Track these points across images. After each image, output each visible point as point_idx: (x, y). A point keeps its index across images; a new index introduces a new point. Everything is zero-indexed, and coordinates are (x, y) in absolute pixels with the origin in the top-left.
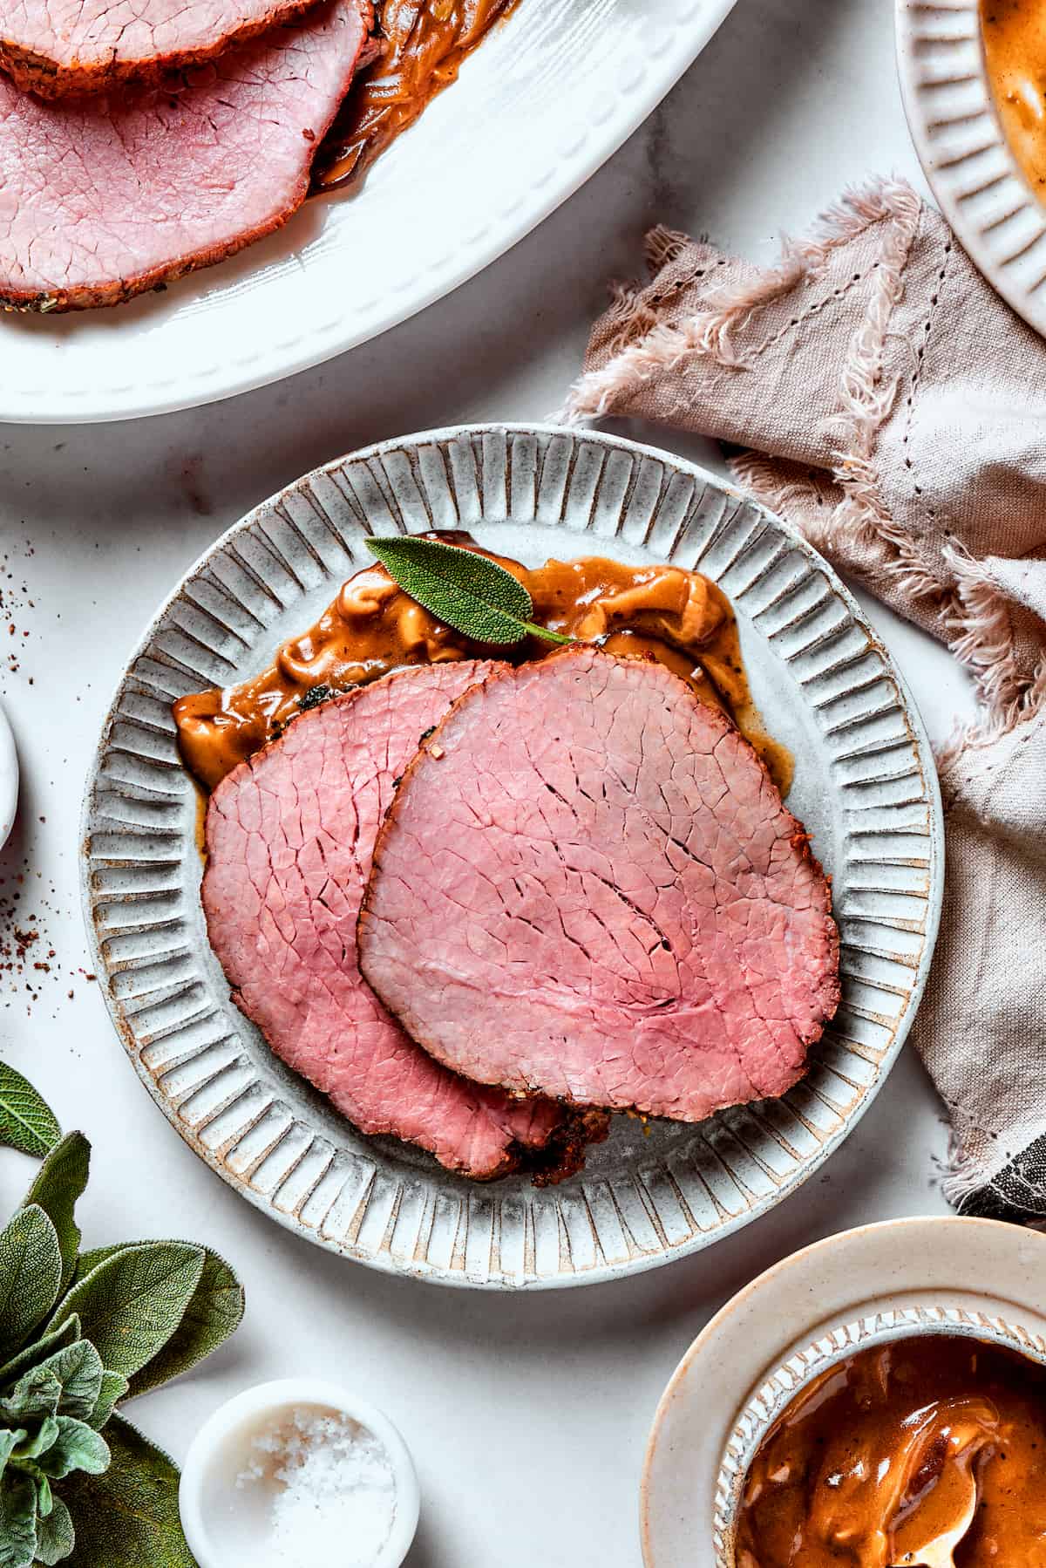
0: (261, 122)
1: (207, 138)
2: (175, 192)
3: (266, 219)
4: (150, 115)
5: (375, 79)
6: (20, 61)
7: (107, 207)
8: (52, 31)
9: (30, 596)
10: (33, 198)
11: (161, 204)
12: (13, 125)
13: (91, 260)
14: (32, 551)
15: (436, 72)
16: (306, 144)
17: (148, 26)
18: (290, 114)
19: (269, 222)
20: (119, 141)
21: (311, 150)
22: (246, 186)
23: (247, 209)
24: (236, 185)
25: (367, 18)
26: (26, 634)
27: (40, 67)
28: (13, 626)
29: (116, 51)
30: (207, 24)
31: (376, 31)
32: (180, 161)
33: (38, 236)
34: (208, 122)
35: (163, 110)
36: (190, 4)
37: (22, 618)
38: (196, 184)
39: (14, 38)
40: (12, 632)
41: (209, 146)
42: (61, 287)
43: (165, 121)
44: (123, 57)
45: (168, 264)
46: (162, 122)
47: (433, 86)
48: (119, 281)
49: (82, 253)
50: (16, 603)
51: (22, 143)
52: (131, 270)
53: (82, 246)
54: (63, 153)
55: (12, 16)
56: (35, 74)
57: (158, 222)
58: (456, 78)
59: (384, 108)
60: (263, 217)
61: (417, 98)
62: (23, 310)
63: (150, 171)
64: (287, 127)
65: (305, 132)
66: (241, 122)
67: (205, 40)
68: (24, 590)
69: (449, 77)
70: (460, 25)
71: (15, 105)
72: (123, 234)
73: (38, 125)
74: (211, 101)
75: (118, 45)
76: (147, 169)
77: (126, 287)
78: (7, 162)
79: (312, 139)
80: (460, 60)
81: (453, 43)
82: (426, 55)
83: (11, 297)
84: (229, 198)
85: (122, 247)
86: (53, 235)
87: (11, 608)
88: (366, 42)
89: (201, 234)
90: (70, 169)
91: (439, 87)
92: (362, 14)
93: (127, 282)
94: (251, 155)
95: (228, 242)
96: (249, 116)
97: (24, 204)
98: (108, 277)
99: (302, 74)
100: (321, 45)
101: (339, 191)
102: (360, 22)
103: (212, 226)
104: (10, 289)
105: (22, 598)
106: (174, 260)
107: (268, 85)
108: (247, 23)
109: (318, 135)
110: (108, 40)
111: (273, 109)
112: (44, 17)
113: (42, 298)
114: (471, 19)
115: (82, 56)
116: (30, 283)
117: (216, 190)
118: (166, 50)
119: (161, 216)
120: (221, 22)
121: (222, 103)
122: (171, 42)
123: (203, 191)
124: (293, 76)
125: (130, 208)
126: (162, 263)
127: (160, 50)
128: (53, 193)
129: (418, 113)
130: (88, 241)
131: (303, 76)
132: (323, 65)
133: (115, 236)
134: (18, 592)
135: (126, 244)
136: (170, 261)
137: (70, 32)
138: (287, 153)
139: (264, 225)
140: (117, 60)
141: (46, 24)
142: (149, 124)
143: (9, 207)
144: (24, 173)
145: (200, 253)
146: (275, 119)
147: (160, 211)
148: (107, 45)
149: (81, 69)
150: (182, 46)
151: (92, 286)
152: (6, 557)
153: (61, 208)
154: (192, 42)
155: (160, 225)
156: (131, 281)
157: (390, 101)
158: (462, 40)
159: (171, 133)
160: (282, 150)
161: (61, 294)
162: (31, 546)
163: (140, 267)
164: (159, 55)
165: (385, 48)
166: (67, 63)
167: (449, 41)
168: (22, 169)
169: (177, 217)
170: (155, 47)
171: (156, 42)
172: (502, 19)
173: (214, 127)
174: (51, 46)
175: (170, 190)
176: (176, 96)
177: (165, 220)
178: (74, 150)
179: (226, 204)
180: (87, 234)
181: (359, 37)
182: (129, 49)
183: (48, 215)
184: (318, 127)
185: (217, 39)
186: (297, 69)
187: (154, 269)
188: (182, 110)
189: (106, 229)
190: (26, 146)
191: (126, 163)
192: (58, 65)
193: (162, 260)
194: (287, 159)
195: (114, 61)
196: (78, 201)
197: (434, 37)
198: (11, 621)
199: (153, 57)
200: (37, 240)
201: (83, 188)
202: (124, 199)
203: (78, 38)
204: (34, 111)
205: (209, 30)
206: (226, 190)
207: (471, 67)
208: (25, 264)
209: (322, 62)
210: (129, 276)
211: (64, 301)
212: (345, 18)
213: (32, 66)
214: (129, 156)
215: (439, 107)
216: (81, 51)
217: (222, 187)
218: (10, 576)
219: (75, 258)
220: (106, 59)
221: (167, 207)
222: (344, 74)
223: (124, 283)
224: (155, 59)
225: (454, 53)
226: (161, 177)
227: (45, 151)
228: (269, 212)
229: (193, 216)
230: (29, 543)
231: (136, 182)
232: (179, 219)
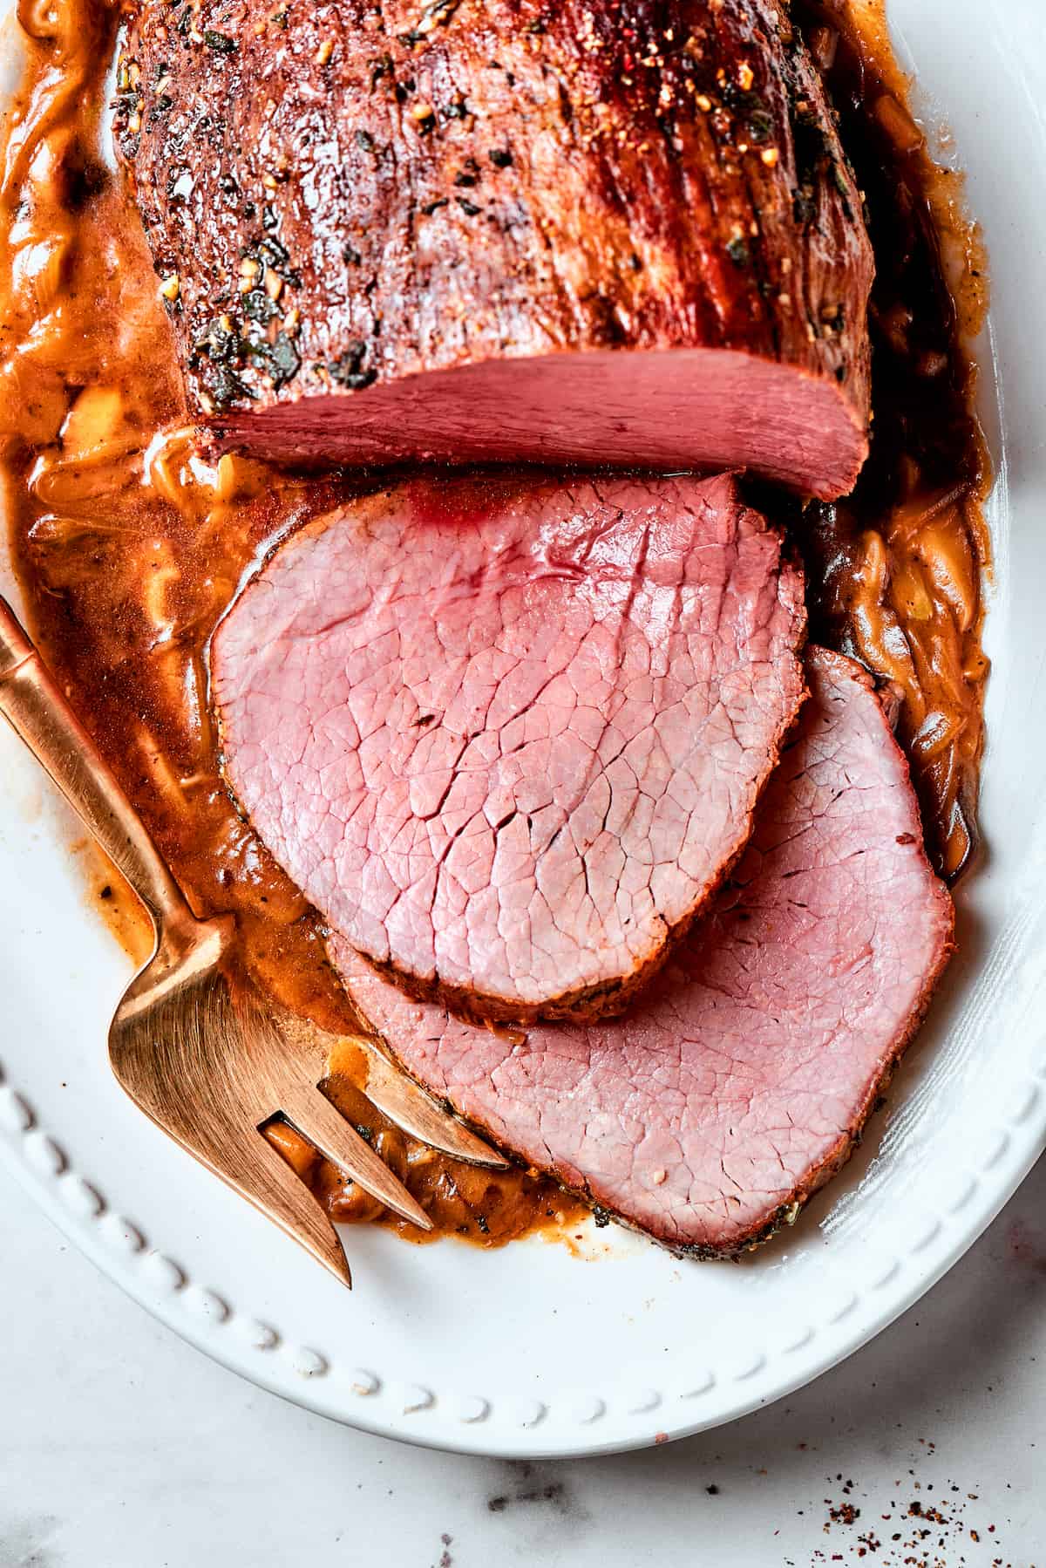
0: (843, 863)
1: (805, 921)
2: (818, 1002)
3: (934, 955)
4: (731, 946)
5: (914, 732)
6: (577, 1003)
7: (765, 1070)
8: (586, 948)
9: (966, 1488)
10: (684, 1119)
11: (816, 1024)
12: (601, 1064)
13: (796, 1135)
14: (932, 1445)
15: (967, 674)
16: (908, 851)
17: (669, 865)
18: (864, 832)
19: (939, 957)
20: (722, 995)
21: (919, 853)
22: (883, 939)
23: (903, 961)
24: (873, 945)
25: (862, 678)
26: (992, 1529)
27: (600, 992)
28: (973, 1533)
29: (662, 916)
30: (723, 813)
31: (879, 684)
32: (797, 967)
33: (722, 1153)
34: (792, 906)
35: (738, 931)
36: (689, 810)
37: (974, 1517)
38: (834, 975)
39: (557, 987)
40: (977, 1539)
41: (812, 929)
42: (792, 1187)
43: (751, 940)
44: (676, 917)
45: (875, 1078)
46: (749, 943)
47: (974, 688)
48: (845, 1134)
49: (780, 1135)
50: (958, 1509)
51: (627, 1074)
52: (844, 1113)
53: (774, 1128)
54: (677, 1054)
55: (535, 966)
56: (597, 1004)
57: (827, 1044)
58: (989, 664)
59: (947, 750)
60: (928, 954)
61: (969, 714)
62: (770, 1237)
63: (777, 1001)
64: (874, 848)
65: (900, 840)
66: (824, 879)
67: (735, 833)
68: (955, 1489)
69: (982, 668)
70: (951, 608)
71: (586, 1043)
72: (805, 1083)
73: (627, 1044)
74: (779, 883)
75: (660, 908)
76: (773, 1000)
77: (854, 1133)
78: (627, 1105)
79: (913, 841)
80: (976, 641)
81: (957, 631)
82: (945, 665)
83: (749, 1236)
84: (878, 965)
85: (814, 1098)
86: (734, 1141)
87: (957, 1517)
88: (881, 703)
89: (880, 1021)
90: (696, 1065)
91: (982, 687)
92: (854, 678)
93: (851, 1129)
94: (862, 905)
95: (915, 1008)
96: (826, 867)
97: (680, 1133)
98: (830, 1139)
99: (845, 784)
100: (838, 739)
101: (973, 867)
102: (859, 687)
103: (884, 1005)
104: (744, 1230)
105: (960, 1498)
106: (877, 1069)
107: (819, 822)
108: (760, 781)
109: (916, 831)
110: (645, 913)
111: (843, 841)
112: (566, 942)
113: (783, 1211)
114: (955, 592)
115: (636, 950)
116: (757, 1207)
117: (857, 967)
118: (709, 876)
119: (826, 1036)
120: (735, 803)
121: (789, 875)
122: (706, 862)
123: (847, 977)
124: (836, 793)
125: (789, 1053)
126: (869, 1082)
127: (704, 878)
128: (700, 1099)
129: (982, 726)
130: (776, 1119)
131: (848, 786)
132: (861, 760)
133: (797, 1092)
134: (951, 1497)
135: (816, 1091)
136: (875, 1072)
137: (603, 936)
138: (897, 874)
139: (936, 963)
140: (672, 924)
141: (573, 947)
142: (738, 955)
143: (669, 1147)
144: (654, 1102)
145: (898, 1041)
146: (856, 850)
147: (820, 1032)
148: (649, 918)
149: (647, 962)
150: (720, 858)
151: (822, 1161)
152: (911, 1472)
153: (721, 1107)
154: (724, 845)
155: (832, 1045)
156: (854, 1124)
157: (947, 741)
158: (965, 620)
159: (765, 946)
160: (889, 873)
161: (796, 1193)
162: (927, 1442)
163: (851, 1104)
164: (707, 885)
165: (899, 691)
166: (628, 968)
167: (952, 633)
168: (649, 1099)
169: (841, 1023)
170: (696, 880)
171: (693, 873)
172: (984, 570)
173: (802, 906)
174: (598, 966)
175: (812, 1004)
176: (739, 906)
177: (834, 1035)
178: (685, 1040)
179: (879, 972)
180: (766, 1111)
181: (871, 703)
182: (675, 902)
183: (714, 1124)
184: (909, 824)
185: (746, 822)
186: (835, 783)
187: (865, 1094)
188: (756, 914)
189: (784, 1093)
190: (632, 1075)
191: (748, 1012)
192: (621, 978)
193: (865, 1079)
194: (901, 879)
195: (669, 927)
196: (731, 1086)
197: (936, 640)
198: (967, 1529)
199: (702, 893)
200: (726, 1158)
201: (726, 1070)
202: (776, 1049)
203: (617, 936)
204: (611, 1036)
205: (729, 819)
206: (867, 958)
207: (992, 641)
208: (735, 1192)
209: (855, 756)
210: (849, 1121)
211: (804, 1197)
212: (839, 695)
213: (591, 998)
214: (744, 1002)
215: (995, 704)
216: (631, 946)
217: (860, 957)
218: (930, 1487)
219: (779, 1146)
220: (661, 933)
221: (825, 1021)
222: (890, 752)
223: (849, 1132)
224: (706, 892)
225: (967, 642)
226: (793, 995)
227: (655, 1065)
228: (930, 946)
229: (857, 1010)
230: (922, 1441)
231: (773, 1022)
232: (846, 1025)
